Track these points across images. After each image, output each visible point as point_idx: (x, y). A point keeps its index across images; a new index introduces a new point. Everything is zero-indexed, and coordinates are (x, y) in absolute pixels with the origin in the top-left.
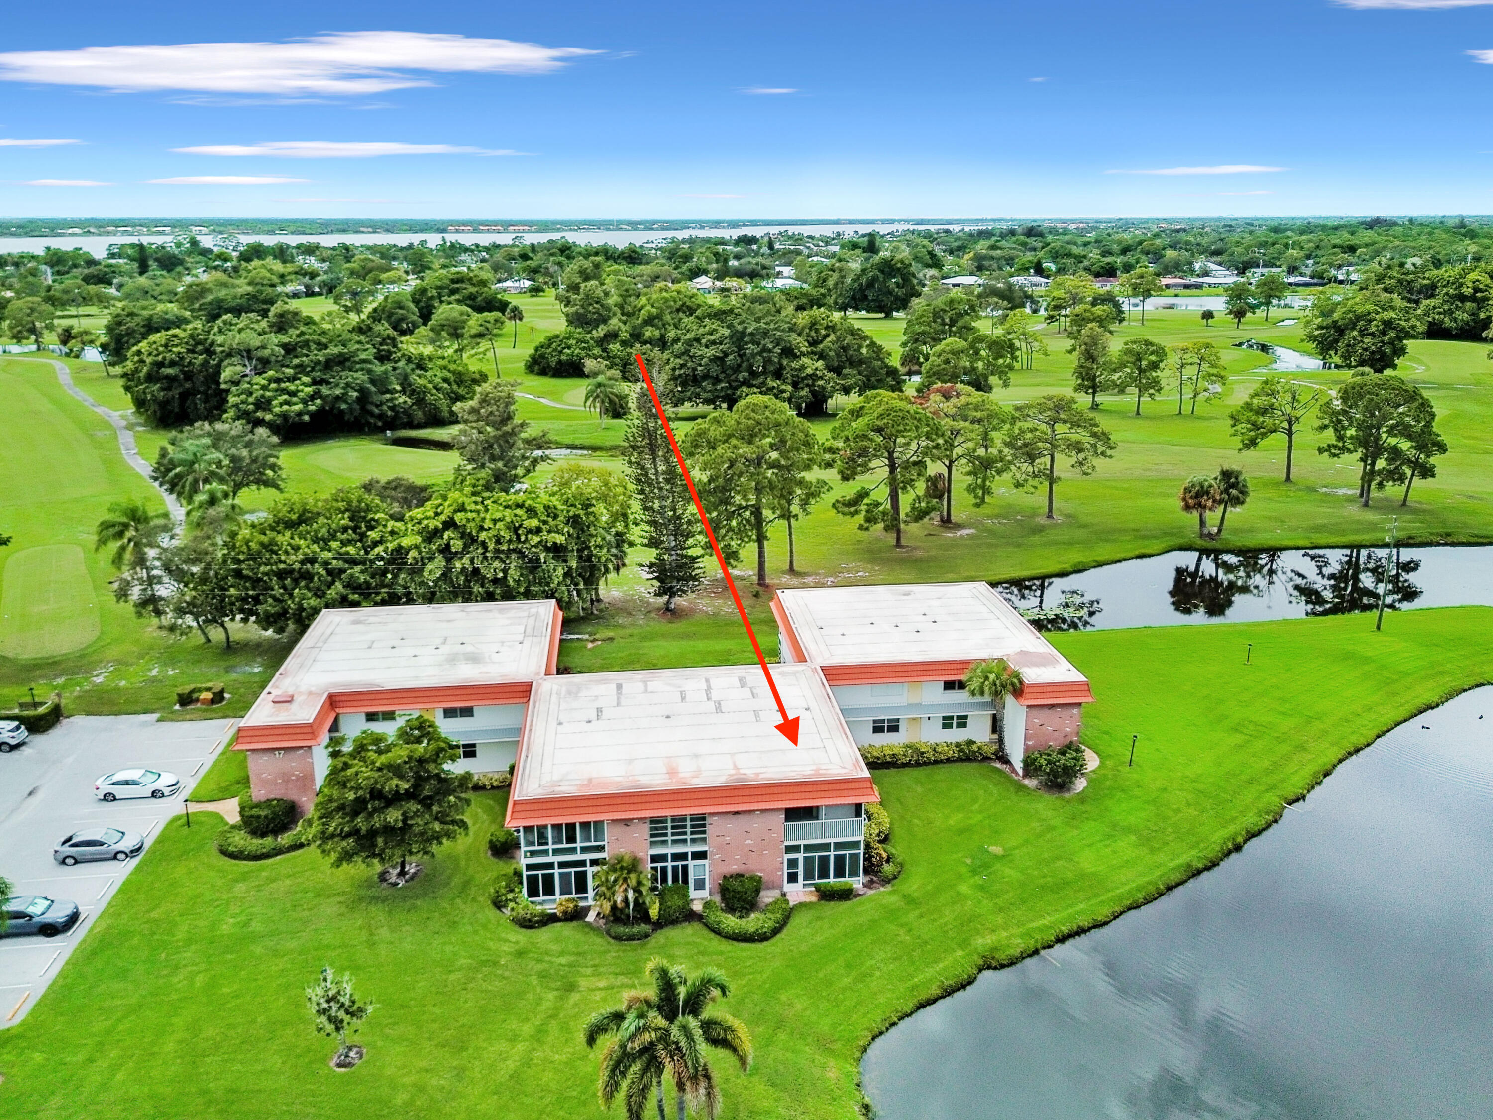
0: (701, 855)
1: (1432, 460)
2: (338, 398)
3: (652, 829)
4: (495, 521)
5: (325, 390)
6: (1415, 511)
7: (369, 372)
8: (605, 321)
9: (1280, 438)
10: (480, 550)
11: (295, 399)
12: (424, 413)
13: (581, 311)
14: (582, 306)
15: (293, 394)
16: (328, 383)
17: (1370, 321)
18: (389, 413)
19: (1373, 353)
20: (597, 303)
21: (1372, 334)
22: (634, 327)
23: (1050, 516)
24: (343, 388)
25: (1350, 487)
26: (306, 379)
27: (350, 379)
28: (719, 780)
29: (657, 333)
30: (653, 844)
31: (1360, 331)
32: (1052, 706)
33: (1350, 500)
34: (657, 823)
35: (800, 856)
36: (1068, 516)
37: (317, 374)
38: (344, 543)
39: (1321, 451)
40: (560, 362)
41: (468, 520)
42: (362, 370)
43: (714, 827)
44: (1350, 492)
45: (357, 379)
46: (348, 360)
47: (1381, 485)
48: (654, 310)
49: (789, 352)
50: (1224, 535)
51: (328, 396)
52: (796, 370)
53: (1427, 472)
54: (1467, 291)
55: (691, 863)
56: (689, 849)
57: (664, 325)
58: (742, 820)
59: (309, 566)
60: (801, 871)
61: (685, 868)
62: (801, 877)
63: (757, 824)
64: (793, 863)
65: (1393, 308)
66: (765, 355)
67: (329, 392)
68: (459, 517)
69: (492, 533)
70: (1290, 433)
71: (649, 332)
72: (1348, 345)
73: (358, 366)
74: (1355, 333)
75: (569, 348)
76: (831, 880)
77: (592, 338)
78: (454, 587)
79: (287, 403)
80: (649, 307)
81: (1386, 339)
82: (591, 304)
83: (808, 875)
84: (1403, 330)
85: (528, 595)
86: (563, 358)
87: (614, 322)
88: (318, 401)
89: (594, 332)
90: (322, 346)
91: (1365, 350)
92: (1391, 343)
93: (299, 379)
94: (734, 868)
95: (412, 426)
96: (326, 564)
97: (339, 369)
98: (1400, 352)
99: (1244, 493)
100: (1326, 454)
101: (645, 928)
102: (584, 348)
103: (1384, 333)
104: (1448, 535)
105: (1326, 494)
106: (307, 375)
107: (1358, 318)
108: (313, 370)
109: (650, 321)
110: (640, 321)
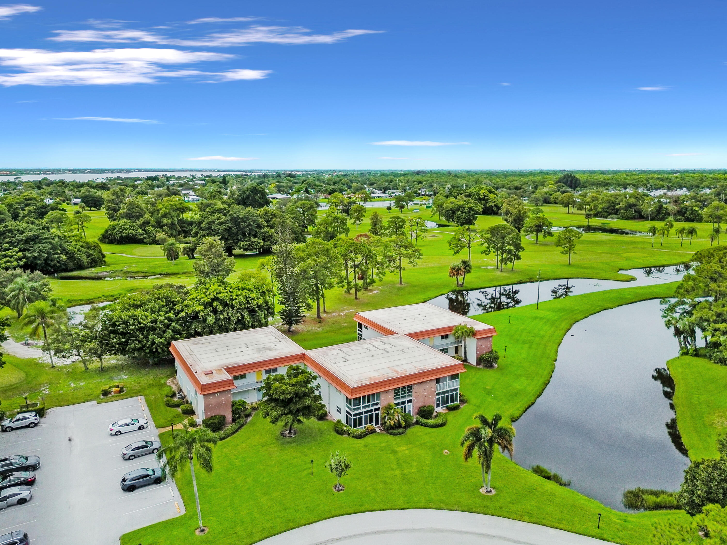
0: (409, 401)
1: (520, 254)
2: (35, 258)
3: (395, 393)
4: (238, 296)
5: (28, 254)
6: (517, 272)
7: (50, 243)
8: (142, 216)
9: (466, 249)
10: (230, 309)
11: (12, 259)
12: (74, 264)
13: (129, 212)
14: (129, 210)
15: (11, 257)
16: (29, 250)
17: (464, 208)
18: (58, 264)
19: (467, 219)
20: (137, 207)
21: (465, 213)
22: (156, 219)
23: (401, 284)
24: (39, 252)
25: (493, 266)
26: (16, 249)
27: (41, 248)
28: (415, 372)
29: (170, 221)
30: (395, 399)
31: (461, 211)
32: (484, 338)
33: (494, 269)
34: (397, 391)
35: (440, 396)
36: (407, 283)
37: (22, 246)
38: (166, 312)
39: (482, 253)
40: (122, 237)
41: (225, 297)
42: (47, 243)
43: (415, 389)
44: (493, 267)
45: (45, 247)
46: (37, 238)
47: (505, 263)
48: (167, 210)
49: (259, 226)
50: (465, 284)
51: (30, 257)
52: (263, 233)
53: (519, 258)
54: (482, 197)
55: (407, 405)
56: (406, 399)
57: (171, 217)
58: (423, 385)
59: (154, 324)
60: (440, 402)
61: (405, 407)
62: (440, 405)
63: (427, 386)
64: (438, 399)
65: (471, 203)
66: (250, 227)
67: (30, 255)
68: (219, 296)
69: (237, 301)
70: (469, 248)
71: (165, 221)
72: (458, 217)
73: (44, 241)
74: (460, 212)
75: (126, 230)
76: (450, 404)
77: (137, 225)
78: (219, 327)
79: (8, 261)
80: (164, 209)
81: (471, 214)
82: (134, 208)
83: (443, 404)
84: (475, 211)
85: (253, 327)
86: (124, 234)
87: (147, 216)
88: (24, 260)
89: (137, 221)
90: (22, 232)
91: (464, 218)
92: (472, 215)
93: (12, 249)
94: (421, 404)
95: (66, 270)
96: (161, 322)
97: (33, 243)
98: (475, 219)
99: (470, 268)
100: (484, 254)
101: (401, 430)
102: (133, 230)
103: (469, 212)
104: (531, 279)
105: (485, 269)
106: (16, 246)
107: (460, 207)
108: (18, 244)
109: (165, 215)
110: (160, 215)
